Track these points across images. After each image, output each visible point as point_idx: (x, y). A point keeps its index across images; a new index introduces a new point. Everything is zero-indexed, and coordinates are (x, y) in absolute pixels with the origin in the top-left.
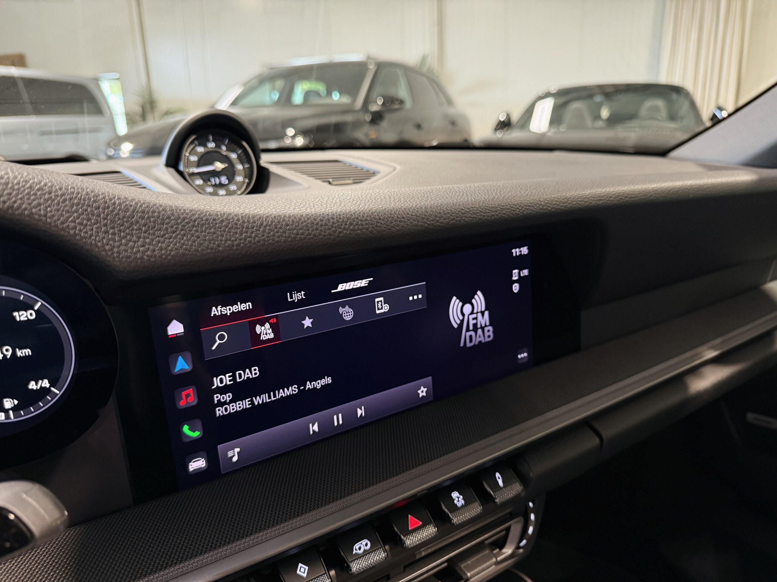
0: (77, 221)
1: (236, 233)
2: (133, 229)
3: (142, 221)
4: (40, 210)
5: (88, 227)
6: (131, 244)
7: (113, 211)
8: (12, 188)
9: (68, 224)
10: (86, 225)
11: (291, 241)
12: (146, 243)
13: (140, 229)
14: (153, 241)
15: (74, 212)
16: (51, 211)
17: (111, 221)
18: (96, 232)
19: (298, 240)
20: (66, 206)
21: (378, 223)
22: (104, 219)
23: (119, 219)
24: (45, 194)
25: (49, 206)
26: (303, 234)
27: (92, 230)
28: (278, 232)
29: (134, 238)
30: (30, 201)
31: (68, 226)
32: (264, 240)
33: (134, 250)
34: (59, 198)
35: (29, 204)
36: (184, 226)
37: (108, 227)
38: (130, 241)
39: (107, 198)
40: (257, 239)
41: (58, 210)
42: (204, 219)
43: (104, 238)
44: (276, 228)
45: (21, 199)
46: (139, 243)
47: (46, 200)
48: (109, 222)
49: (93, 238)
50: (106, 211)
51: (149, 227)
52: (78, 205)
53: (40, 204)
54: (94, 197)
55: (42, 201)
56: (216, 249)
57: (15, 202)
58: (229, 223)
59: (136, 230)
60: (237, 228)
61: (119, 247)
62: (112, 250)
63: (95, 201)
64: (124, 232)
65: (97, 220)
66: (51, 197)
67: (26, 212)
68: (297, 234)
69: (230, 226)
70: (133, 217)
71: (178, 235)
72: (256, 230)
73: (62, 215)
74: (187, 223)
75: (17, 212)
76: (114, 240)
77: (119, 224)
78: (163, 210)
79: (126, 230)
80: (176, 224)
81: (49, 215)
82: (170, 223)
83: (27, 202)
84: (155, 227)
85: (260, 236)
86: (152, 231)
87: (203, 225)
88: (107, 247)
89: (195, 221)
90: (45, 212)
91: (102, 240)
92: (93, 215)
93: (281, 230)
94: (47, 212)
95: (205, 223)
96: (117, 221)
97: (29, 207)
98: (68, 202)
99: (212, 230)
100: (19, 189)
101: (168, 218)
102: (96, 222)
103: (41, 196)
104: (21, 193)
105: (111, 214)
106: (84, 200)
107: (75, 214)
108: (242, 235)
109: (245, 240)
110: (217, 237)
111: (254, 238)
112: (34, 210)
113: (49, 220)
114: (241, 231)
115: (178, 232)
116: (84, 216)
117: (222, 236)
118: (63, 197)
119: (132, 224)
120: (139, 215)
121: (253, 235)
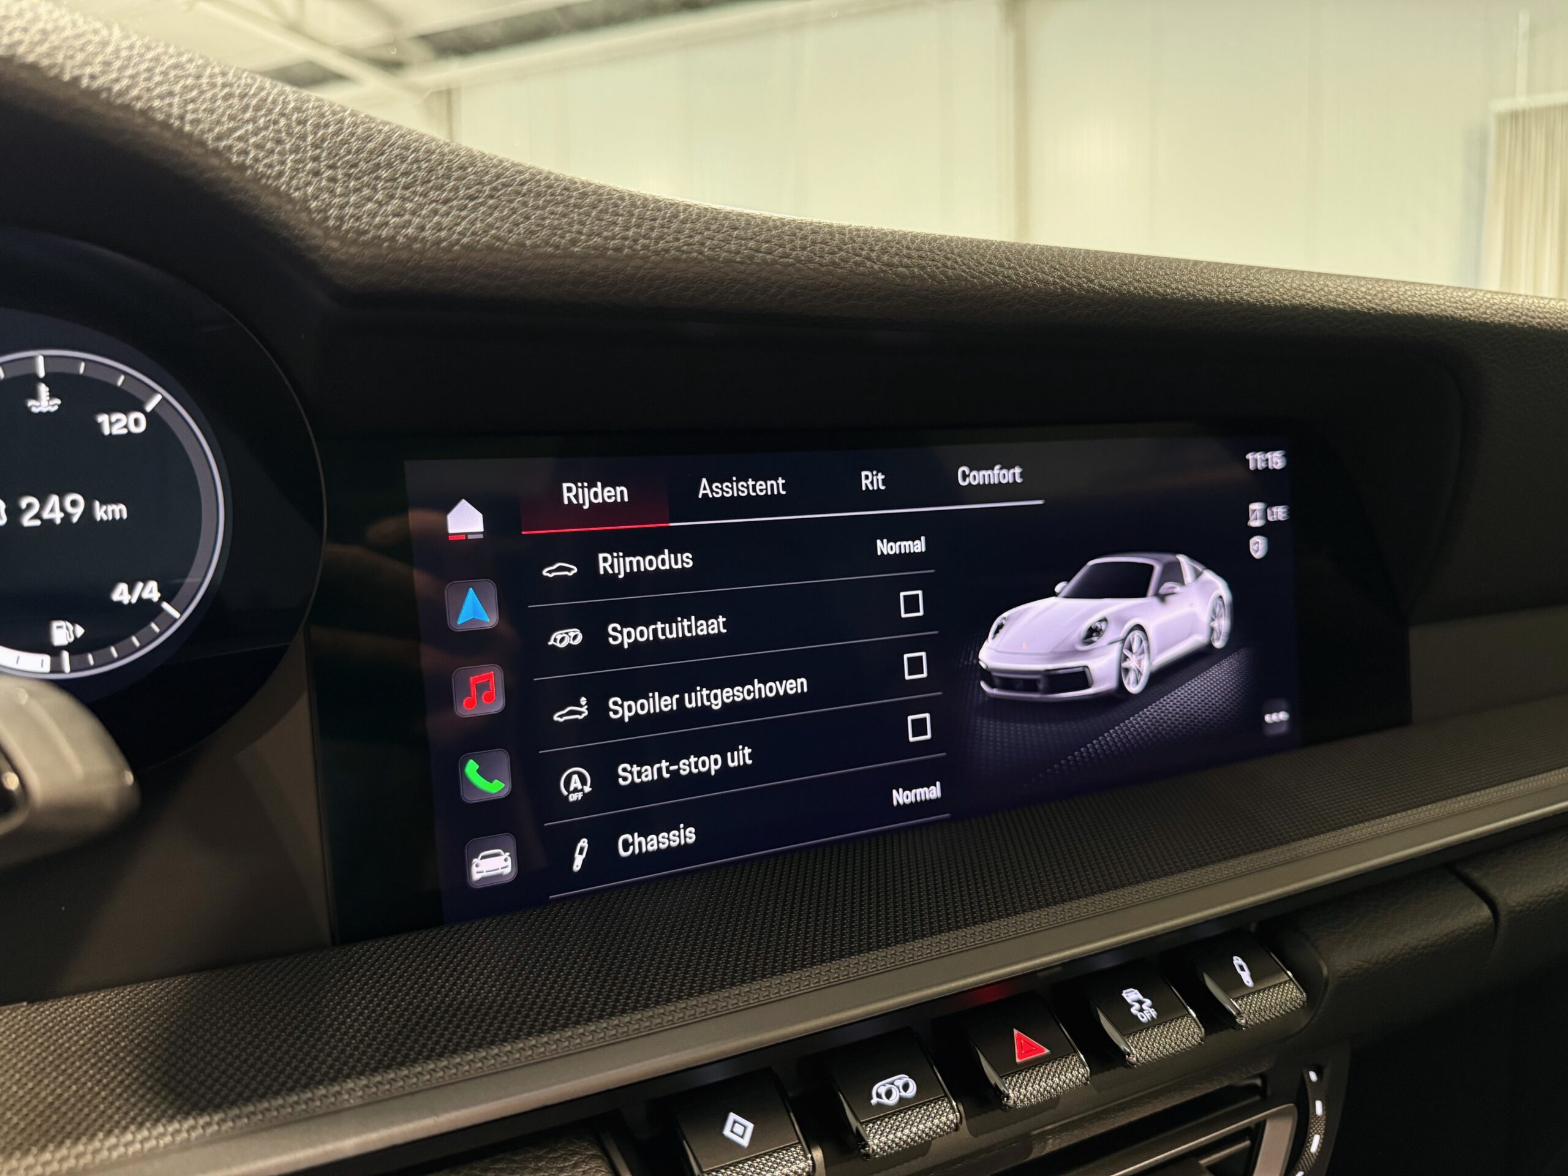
0: (252, 140)
1: (615, 223)
2: (377, 178)
3: (402, 163)
4: (170, 105)
5: (276, 157)
6: (370, 206)
7: (337, 133)
8: (117, 52)
9: (230, 141)
10: (272, 152)
11: (742, 263)
12: (405, 210)
13: (393, 179)
14: (421, 210)
15: (248, 121)
16: (195, 111)
17: (329, 154)
18: (292, 168)
19: (758, 264)
20: (230, 107)
21: (948, 258)
22: (315, 146)
23: (349, 152)
24: (187, 76)
25: (193, 101)
26: (769, 252)
27: (283, 163)
28: (712, 238)
29: (380, 196)
30: (151, 84)
31: (230, 148)
32: (678, 249)
33: (377, 219)
34: (217, 90)
35: (148, 90)
36: (495, 189)
37: (322, 164)
38: (369, 199)
40: (661, 245)
41: (212, 111)
42: (543, 183)
43: (308, 183)
44: (708, 229)
45: (132, 77)
46: (389, 209)
47: (186, 89)
48: (324, 154)
49: (284, 179)
50: (321, 133)
51: (415, 179)
52: (257, 108)
53: (171, 94)
55: (177, 88)
56: (565, 249)
57: (117, 80)
58: (600, 201)
59: (386, 181)
60: (617, 215)
61: (341, 208)
62: (325, 211)
64: (357, 178)
65: (299, 147)
66: (200, 85)
67: (139, 105)
68: (758, 251)
69: (601, 206)
70: (382, 154)
71: (481, 204)
72: (663, 226)
73: (218, 122)
74: (504, 185)
75: (119, 101)
76: (331, 192)
77: (348, 162)
78: (452, 152)
79: (363, 177)
80: (478, 184)
82: (464, 179)
83: (142, 85)
84: (429, 181)
85: (670, 238)
86: (422, 189)
87: (539, 195)
88: (313, 204)
89: (522, 184)
90: (182, 111)
91: (305, 187)
92: (290, 134)
93: (720, 236)
94: (186, 112)
95: (546, 191)
96: (345, 156)
97: (146, 96)
98: (236, 101)
99: (560, 209)
100: (129, 58)
101: (461, 168)
102: (296, 150)
103: (178, 78)
104: (134, 66)
105: (331, 139)
106: (274, 102)
107: (250, 127)
108: (628, 229)
109: (635, 241)
110: (570, 224)
111: (657, 243)
112: (156, 103)
113: (187, 128)
114: (628, 221)
115: (480, 200)
116: (269, 133)
117: (582, 223)
118: (227, 90)
119: (378, 166)
120: (396, 152)
121: (654, 235)
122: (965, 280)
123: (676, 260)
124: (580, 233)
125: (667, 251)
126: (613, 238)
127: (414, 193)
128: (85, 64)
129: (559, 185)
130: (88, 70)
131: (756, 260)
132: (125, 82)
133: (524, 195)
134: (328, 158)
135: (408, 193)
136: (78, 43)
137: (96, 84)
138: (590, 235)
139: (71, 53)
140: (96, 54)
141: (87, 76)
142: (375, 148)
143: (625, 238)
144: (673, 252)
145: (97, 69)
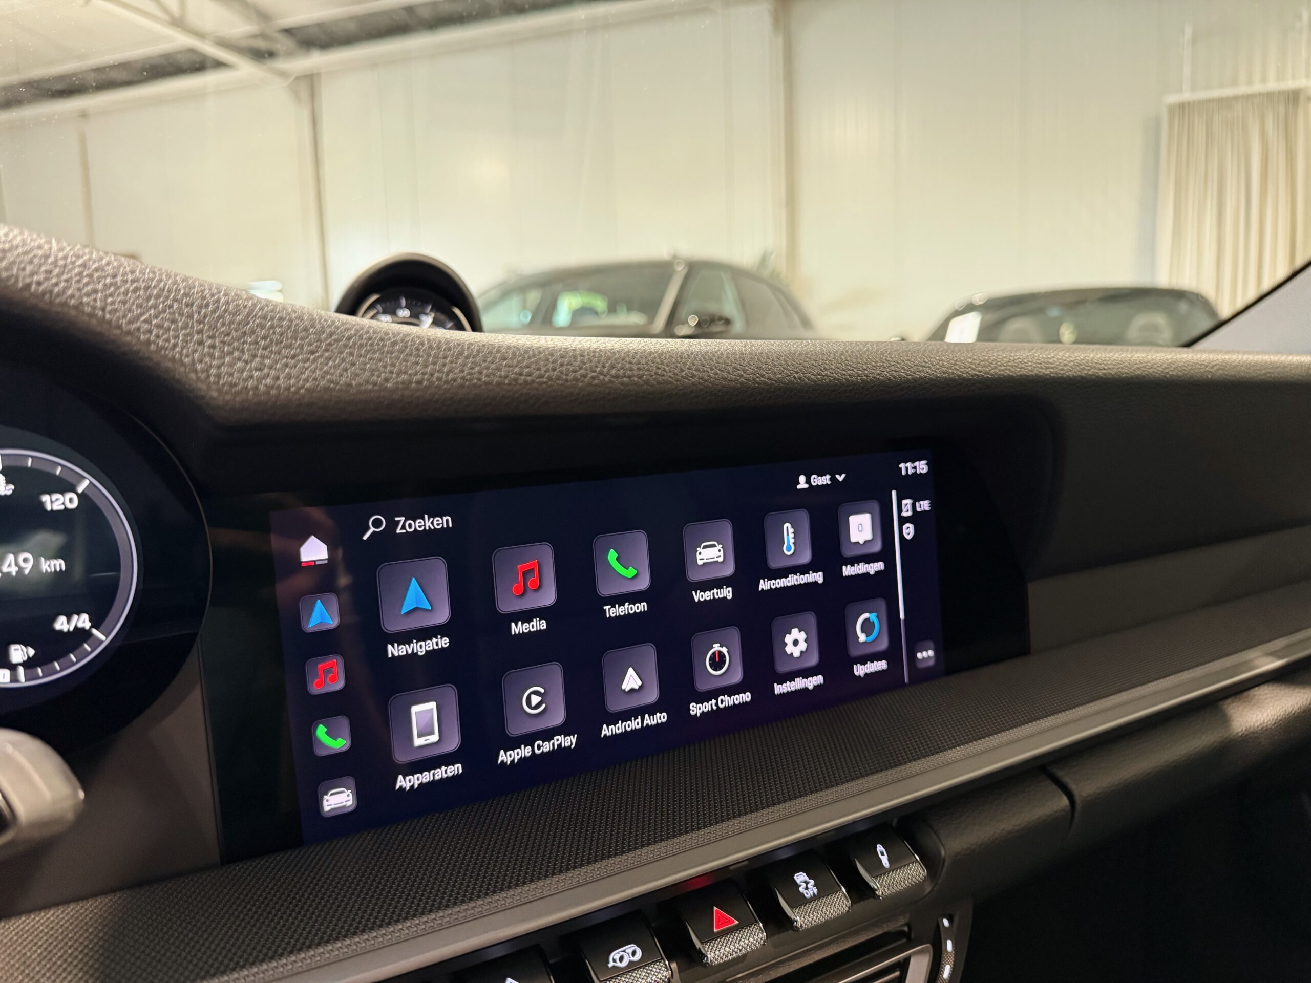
0: (154, 322)
1: (417, 363)
2: (245, 342)
3: (261, 330)
4: (95, 300)
5: (171, 333)
6: (239, 364)
7: (214, 311)
8: (55, 263)
9: (138, 324)
10: (169, 329)
11: (509, 384)
12: (265, 365)
13: (256, 343)
14: (277, 364)
15: (150, 308)
16: (113, 303)
17: (210, 327)
18: (183, 340)
19: (521, 384)
20: (139, 297)
21: (659, 369)
22: (199, 322)
23: (223, 324)
24: (105, 277)
25: (111, 295)
26: (529, 375)
27: (177, 337)
28: (488, 368)
29: (246, 356)
30: (81, 285)
31: (138, 329)
32: (463, 378)
33: (245, 374)
34: (128, 285)
35: (79, 290)
36: (330, 344)
37: (204, 335)
38: (239, 359)
39: (207, 292)
40: (451, 376)
41: (124, 302)
42: (364, 337)
43: (195, 351)
44: (485, 361)
45: (66, 281)
46: (253, 365)
47: (106, 287)
48: (206, 327)
49: (178, 349)
50: (203, 311)
51: (271, 341)
52: (158, 297)
53: (95, 291)
54: (185, 288)
55: (100, 286)
56: (381, 385)
57: (57, 284)
58: (406, 347)
59: (250, 344)
60: (419, 356)
61: (219, 367)
62: (207, 371)
63: (186, 295)
64: (230, 345)
65: (188, 324)
66: (116, 283)
67: (72, 302)
68: (521, 374)
69: (407, 351)
70: (247, 324)
71: (321, 356)
72: (452, 362)
73: (130, 310)
74: (337, 341)
75: (58, 300)
76: (212, 356)
77: (223, 332)
78: (298, 318)
79: (233, 342)
80: (318, 341)
81: (109, 308)
82: (307, 338)
83: (74, 286)
84: (282, 342)
85: (457, 371)
86: (277, 348)
87: (361, 346)
88: (199, 367)
89: (349, 338)
90: (103, 304)
91: (193, 354)
92: (181, 315)
93: (493, 366)
94: (106, 304)
95: (366, 343)
96: (220, 328)
97: (77, 294)
98: (142, 292)
99: (377, 356)
100: (65, 266)
101: (305, 330)
102: (185, 327)
103: (99, 279)
104: (67, 273)
105: (210, 316)
106: (169, 291)
107: (152, 311)
108: (426, 366)
109: (432, 375)
110: (385, 367)
111: (448, 374)
112: (85, 299)
113: (108, 316)
114: (426, 361)
115: (319, 354)
117: (394, 365)
118: (135, 285)
119: (244, 334)
120: (257, 321)
121: (446, 369)
122: (671, 383)
123: (462, 386)
124: (392, 372)
125: (455, 380)
126: (416, 374)
128: (32, 274)
129: (376, 338)
130: (35, 278)
131: (520, 382)
132: (62, 285)
133: (351, 347)
134: (208, 330)
135: (266, 353)
136: (27, 258)
137: (41, 288)
138: (398, 374)
139: (22, 266)
140: (40, 266)
141: (34, 283)
142: (242, 320)
143: (424, 374)
144: (459, 381)
145: (41, 277)
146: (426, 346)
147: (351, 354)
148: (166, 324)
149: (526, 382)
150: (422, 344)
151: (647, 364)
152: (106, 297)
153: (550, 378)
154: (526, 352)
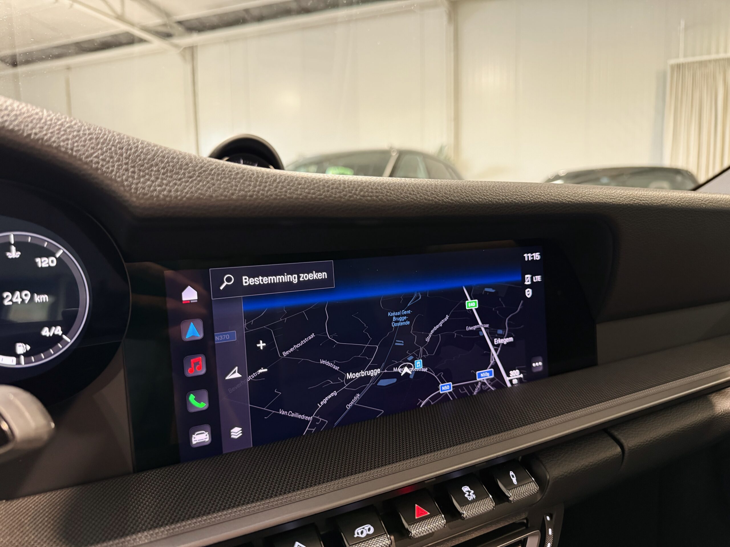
0: (101, 157)
1: (250, 185)
2: (152, 170)
3: (161, 164)
4: (67, 144)
5: (110, 164)
6: (149, 183)
7: (135, 152)
8: (45, 123)
9: (92, 158)
10: (109, 162)
11: (302, 199)
12: (163, 184)
13: (158, 171)
14: (170, 183)
15: (99, 149)
16: (78, 146)
17: (132, 161)
18: (117, 168)
19: (309, 199)
21: (388, 192)
22: (126, 158)
23: (140, 160)
24: (73, 132)
25: (77, 141)
26: (314, 194)
27: (113, 166)
28: (290, 189)
29: (153, 178)
30: (60, 136)
31: (92, 161)
32: (276, 195)
33: (152, 188)
34: (86, 136)
35: (59, 138)
36: (200, 173)
37: (129, 166)
38: (149, 180)
39: (131, 141)
40: (269, 193)
41: (84, 146)
42: (220, 169)
43: (124, 174)
44: (289, 185)
45: (52, 133)
46: (156, 183)
47: (74, 137)
48: (130, 161)
49: (114, 173)
50: (129, 152)
51: (167, 170)
52: (103, 143)
53: (68, 139)
54: (119, 139)
55: (70, 137)
56: (230, 197)
57: (46, 135)
58: (244, 176)
59: (155, 171)
60: (251, 181)
61: (137, 184)
62: (131, 186)
63: (119, 143)
64: (143, 171)
65: (120, 159)
66: (80, 135)
67: (55, 145)
68: (309, 193)
69: (244, 178)
70: (154, 160)
71: (195, 180)
72: (270, 185)
73: (87, 150)
74: (204, 171)
75: (46, 144)
76: (133, 177)
77: (140, 164)
78: (182, 158)
79: (146, 170)
80: (194, 171)
81: (75, 149)
82: (188, 169)
83: (56, 136)
84: (173, 171)
85: (273, 190)
86: (170, 174)
87: (218, 174)
88: (126, 183)
89: (212, 170)
90: (72, 146)
91: (122, 176)
92: (116, 154)
93: (293, 188)
94: (74, 147)
95: (221, 173)
96: (138, 162)
97: (57, 141)
98: (94, 141)
99: (227, 180)
100: (51, 125)
101: (186, 165)
102: (118, 160)
103: (70, 133)
104: (52, 128)
105: (133, 155)
106: (110, 140)
107: (100, 152)
108: (255, 187)
109: (258, 192)
110: (232, 187)
111: (267, 192)
112: (62, 144)
113: (74, 153)
114: (255, 184)
115: (194, 178)
116: (108, 154)
117: (237, 186)
118: (90, 136)
119: (152, 166)
120: (159, 159)
121: (266, 189)
122: (395, 200)
123: (275, 199)
124: (235, 190)
125: (271, 195)
126: (249, 191)
127: (167, 176)
128: (32, 129)
129: (227, 170)
130: (34, 131)
131: (308, 197)
132: (49, 135)
133: (212, 175)
134: (132, 163)
135: (164, 177)
136: (29, 120)
137: (37, 137)
138: (240, 191)
139: (27, 124)
140: (37, 124)
141: (33, 134)
142: (151, 158)
143: (254, 191)
144: (274, 196)
145: (37, 130)
146: (255, 175)
147: (213, 179)
148: (108, 159)
149: (312, 198)
150: (253, 174)
151: (381, 189)
152: (74, 143)
153: (326, 196)
154: (312, 181)
